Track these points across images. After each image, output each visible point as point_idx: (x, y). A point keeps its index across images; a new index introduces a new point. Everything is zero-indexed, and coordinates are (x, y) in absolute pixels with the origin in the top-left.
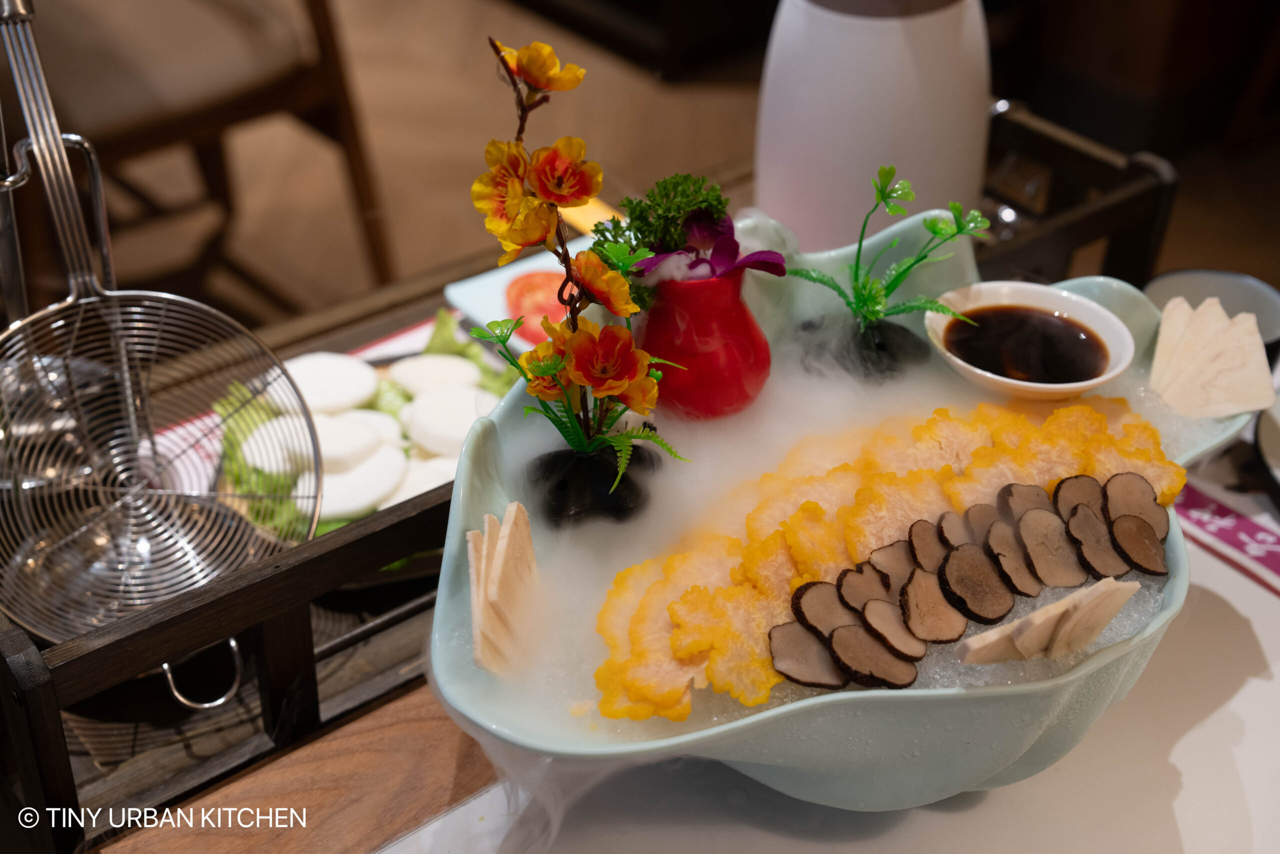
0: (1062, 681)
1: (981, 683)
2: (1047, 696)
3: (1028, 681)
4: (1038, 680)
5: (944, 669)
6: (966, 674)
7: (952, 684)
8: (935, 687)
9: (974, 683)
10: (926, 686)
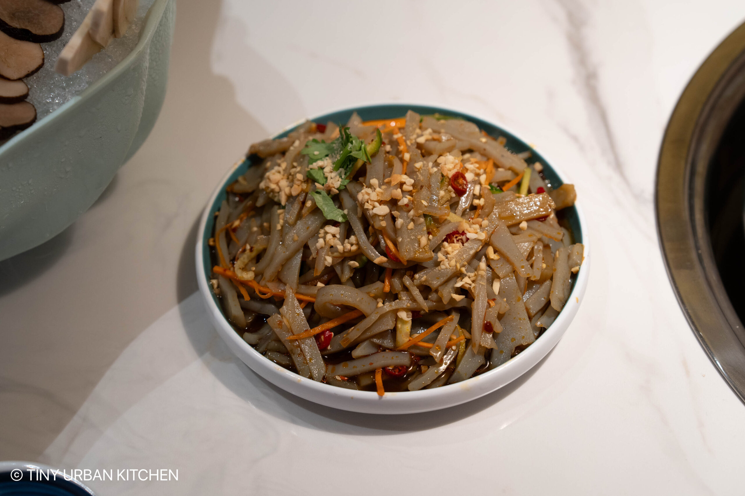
0: (140, 48)
1: (84, 85)
2: (136, 67)
3: (118, 63)
4: (124, 57)
5: (51, 91)
6: (68, 85)
7: (65, 100)
8: (54, 110)
9: (80, 89)
10: (47, 112)
